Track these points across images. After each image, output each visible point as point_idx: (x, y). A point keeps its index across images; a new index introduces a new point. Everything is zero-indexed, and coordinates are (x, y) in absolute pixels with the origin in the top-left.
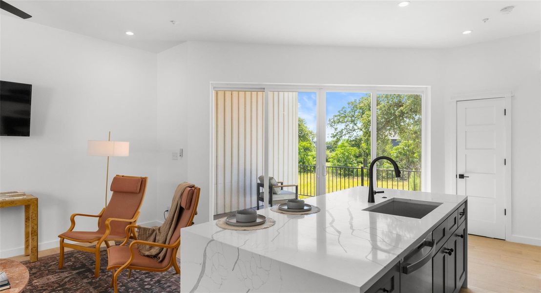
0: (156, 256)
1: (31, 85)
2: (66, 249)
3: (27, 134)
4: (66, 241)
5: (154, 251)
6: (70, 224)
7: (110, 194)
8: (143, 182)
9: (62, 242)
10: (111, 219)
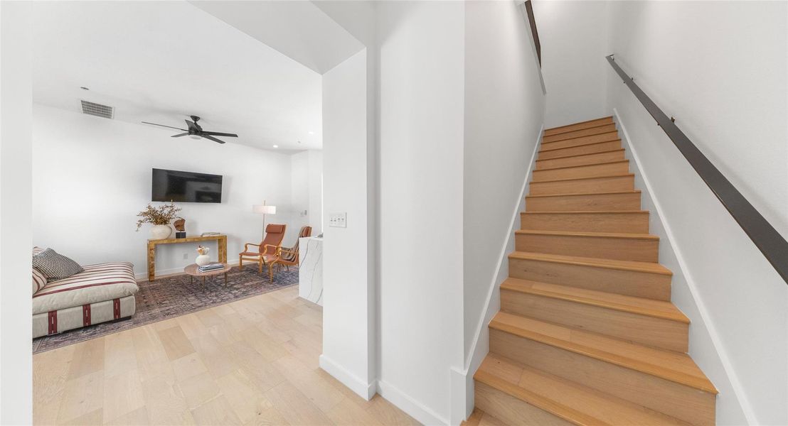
0: (290, 260)
1: (221, 176)
2: (243, 261)
3: (220, 202)
4: (243, 257)
5: (289, 258)
6: (244, 249)
7: (265, 234)
8: (283, 227)
9: (241, 257)
10: (267, 245)
